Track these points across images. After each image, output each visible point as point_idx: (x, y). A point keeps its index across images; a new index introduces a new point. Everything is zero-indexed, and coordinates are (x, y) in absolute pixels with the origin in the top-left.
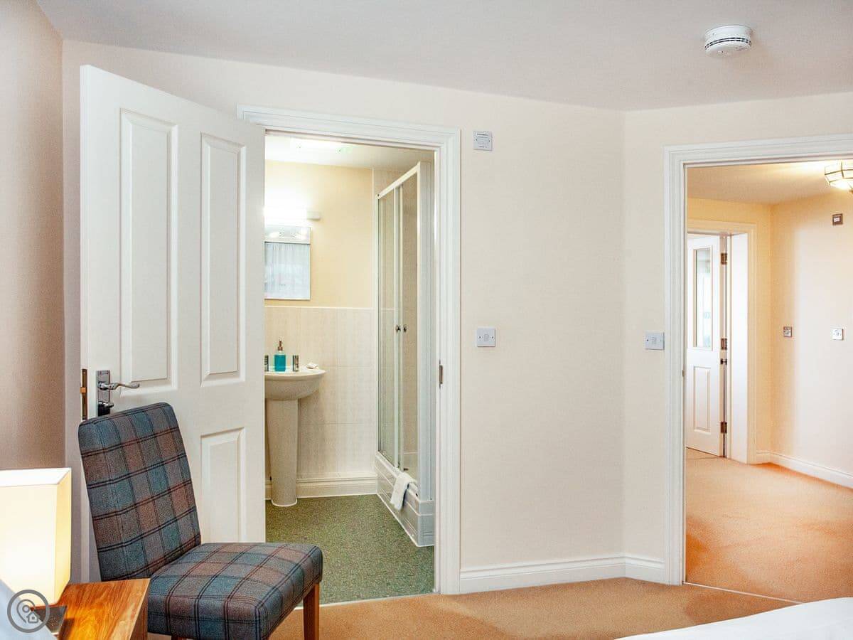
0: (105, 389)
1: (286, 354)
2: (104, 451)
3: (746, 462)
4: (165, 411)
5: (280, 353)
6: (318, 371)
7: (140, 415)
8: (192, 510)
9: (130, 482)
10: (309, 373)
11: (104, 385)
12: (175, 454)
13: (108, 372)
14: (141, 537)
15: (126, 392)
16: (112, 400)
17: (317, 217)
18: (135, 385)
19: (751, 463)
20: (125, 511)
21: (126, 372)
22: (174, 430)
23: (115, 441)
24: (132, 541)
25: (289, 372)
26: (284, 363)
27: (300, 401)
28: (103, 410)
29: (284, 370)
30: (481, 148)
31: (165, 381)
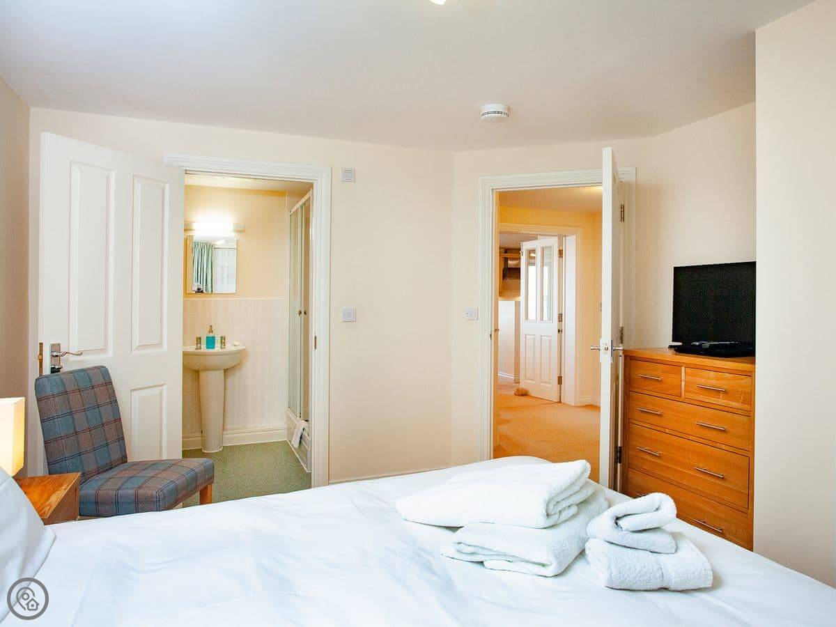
0: (57, 356)
1: (216, 336)
2: (53, 396)
3: (573, 405)
4: (103, 371)
5: (211, 335)
6: (240, 348)
7: (82, 374)
8: (121, 439)
9: (73, 418)
10: (233, 349)
11: (55, 354)
12: (108, 400)
13: (59, 345)
14: (80, 454)
15: (72, 358)
16: (61, 364)
17: (242, 229)
18: (80, 353)
19: (578, 405)
20: (67, 436)
21: (71, 343)
22: (108, 384)
23: (62, 390)
24: (73, 457)
25: (217, 348)
26: (214, 343)
27: (226, 371)
28: (54, 370)
29: (214, 348)
30: (347, 180)
31: (104, 350)
